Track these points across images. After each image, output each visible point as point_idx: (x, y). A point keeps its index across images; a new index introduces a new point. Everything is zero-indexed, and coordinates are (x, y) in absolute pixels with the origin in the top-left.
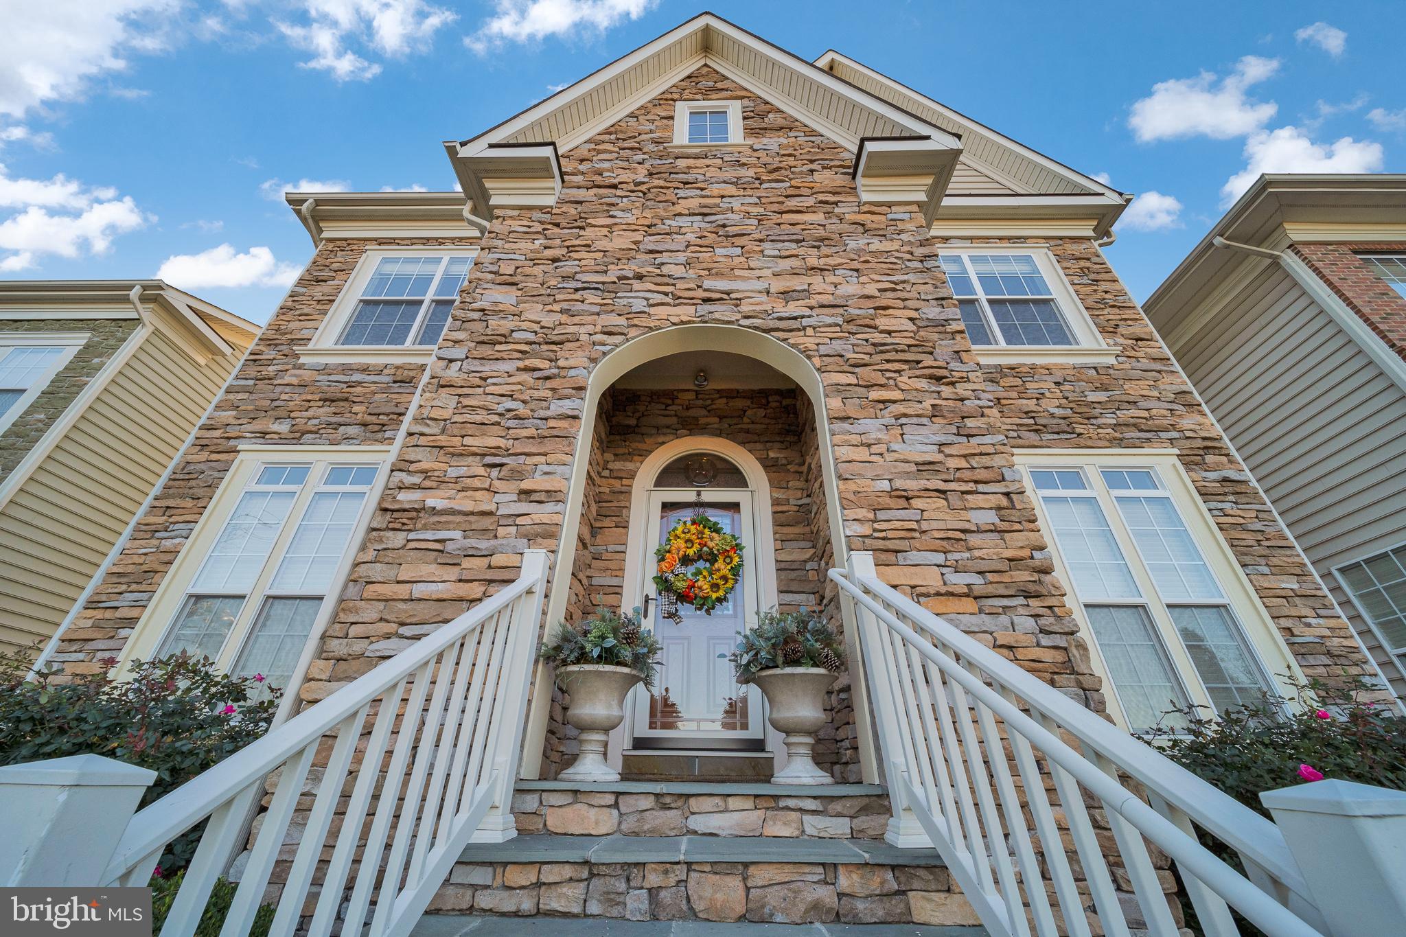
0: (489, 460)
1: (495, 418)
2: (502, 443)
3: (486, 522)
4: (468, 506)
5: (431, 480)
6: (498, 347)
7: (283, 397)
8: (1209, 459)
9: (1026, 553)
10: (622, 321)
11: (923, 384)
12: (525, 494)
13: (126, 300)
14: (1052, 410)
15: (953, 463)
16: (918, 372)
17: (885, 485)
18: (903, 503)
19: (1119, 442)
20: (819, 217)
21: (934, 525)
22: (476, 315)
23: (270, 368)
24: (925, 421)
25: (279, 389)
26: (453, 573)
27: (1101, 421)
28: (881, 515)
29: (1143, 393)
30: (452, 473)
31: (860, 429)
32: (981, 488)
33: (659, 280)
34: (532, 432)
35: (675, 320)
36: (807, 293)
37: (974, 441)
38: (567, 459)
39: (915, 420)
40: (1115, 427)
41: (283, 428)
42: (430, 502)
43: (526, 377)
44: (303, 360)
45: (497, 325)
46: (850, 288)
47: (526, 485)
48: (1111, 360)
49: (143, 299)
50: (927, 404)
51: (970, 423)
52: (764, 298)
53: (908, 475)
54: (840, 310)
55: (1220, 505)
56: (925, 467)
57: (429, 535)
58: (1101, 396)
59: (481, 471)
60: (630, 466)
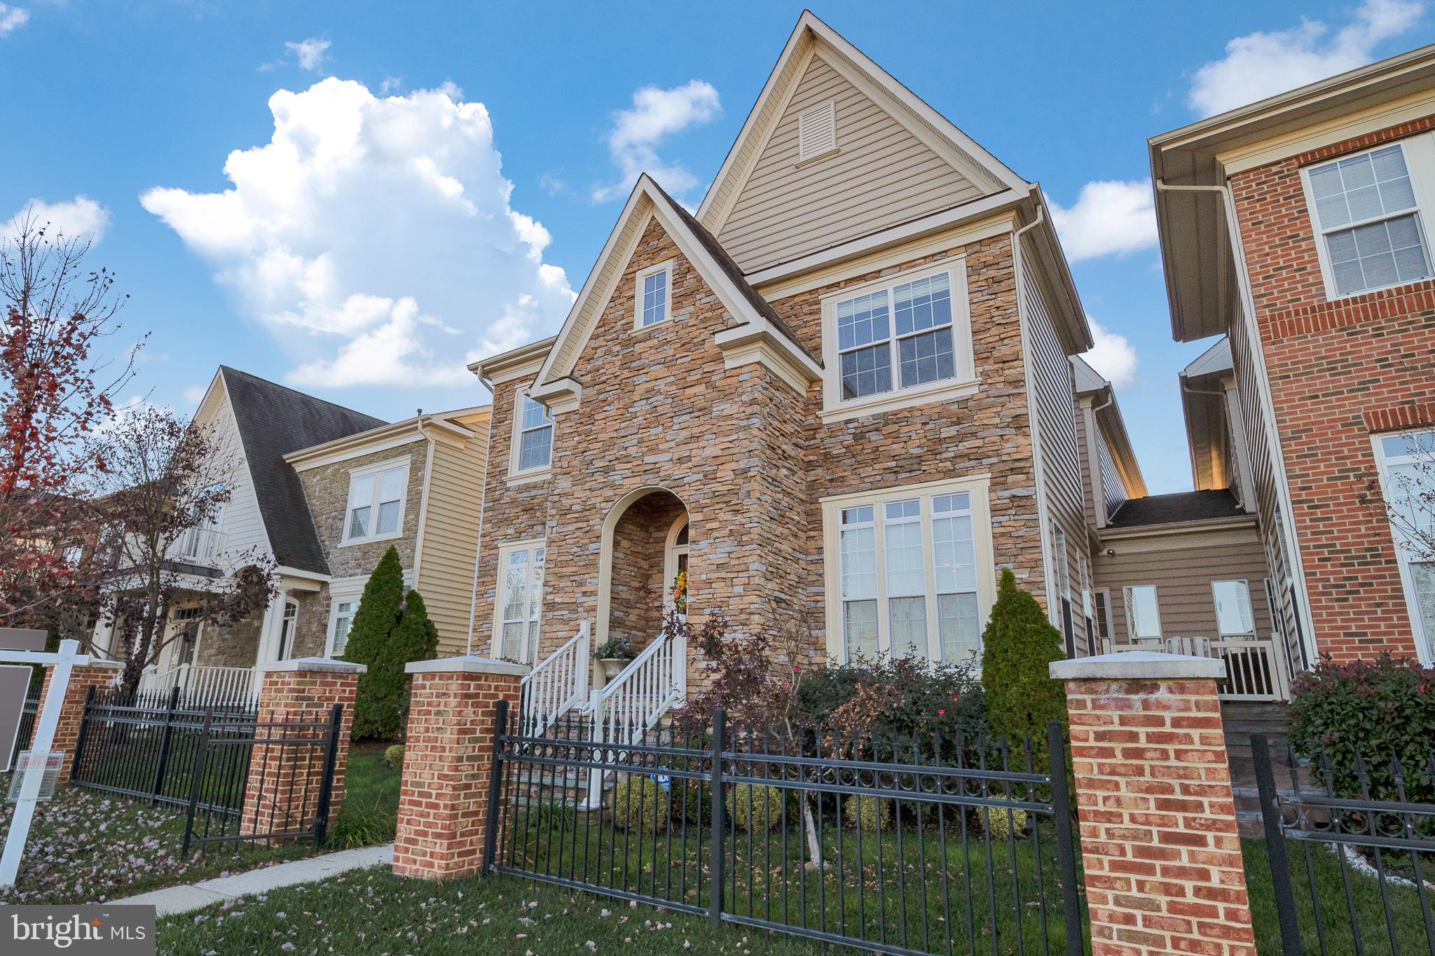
0: (572, 578)
1: (571, 557)
2: (574, 569)
3: (574, 607)
4: (567, 600)
5: (556, 590)
6: (568, 516)
7: (507, 511)
8: (1011, 479)
9: (747, 606)
10: (611, 493)
11: (729, 516)
12: (584, 593)
13: (416, 428)
14: (912, 451)
15: (733, 562)
16: (728, 509)
17: (704, 577)
18: (708, 585)
19: (951, 473)
20: (701, 389)
21: (718, 595)
22: (556, 498)
23: (497, 493)
24: (726, 539)
25: (504, 507)
26: (567, 628)
27: (945, 455)
28: (701, 592)
29: (985, 422)
30: (562, 585)
31: (699, 547)
32: (740, 575)
33: (625, 460)
34: (584, 563)
35: (632, 487)
36: (689, 458)
37: (744, 548)
38: (596, 575)
39: (722, 539)
40: (951, 460)
41: (511, 531)
42: (557, 600)
43: (578, 533)
44: (509, 485)
45: (566, 502)
46: (710, 452)
47: (584, 589)
48: (975, 390)
49: (424, 426)
50: (726, 532)
51: (745, 538)
52: (670, 465)
53: (713, 571)
54: (702, 468)
55: (1001, 519)
56: (720, 566)
57: (558, 613)
58: (952, 431)
59: (569, 584)
60: (662, 534)
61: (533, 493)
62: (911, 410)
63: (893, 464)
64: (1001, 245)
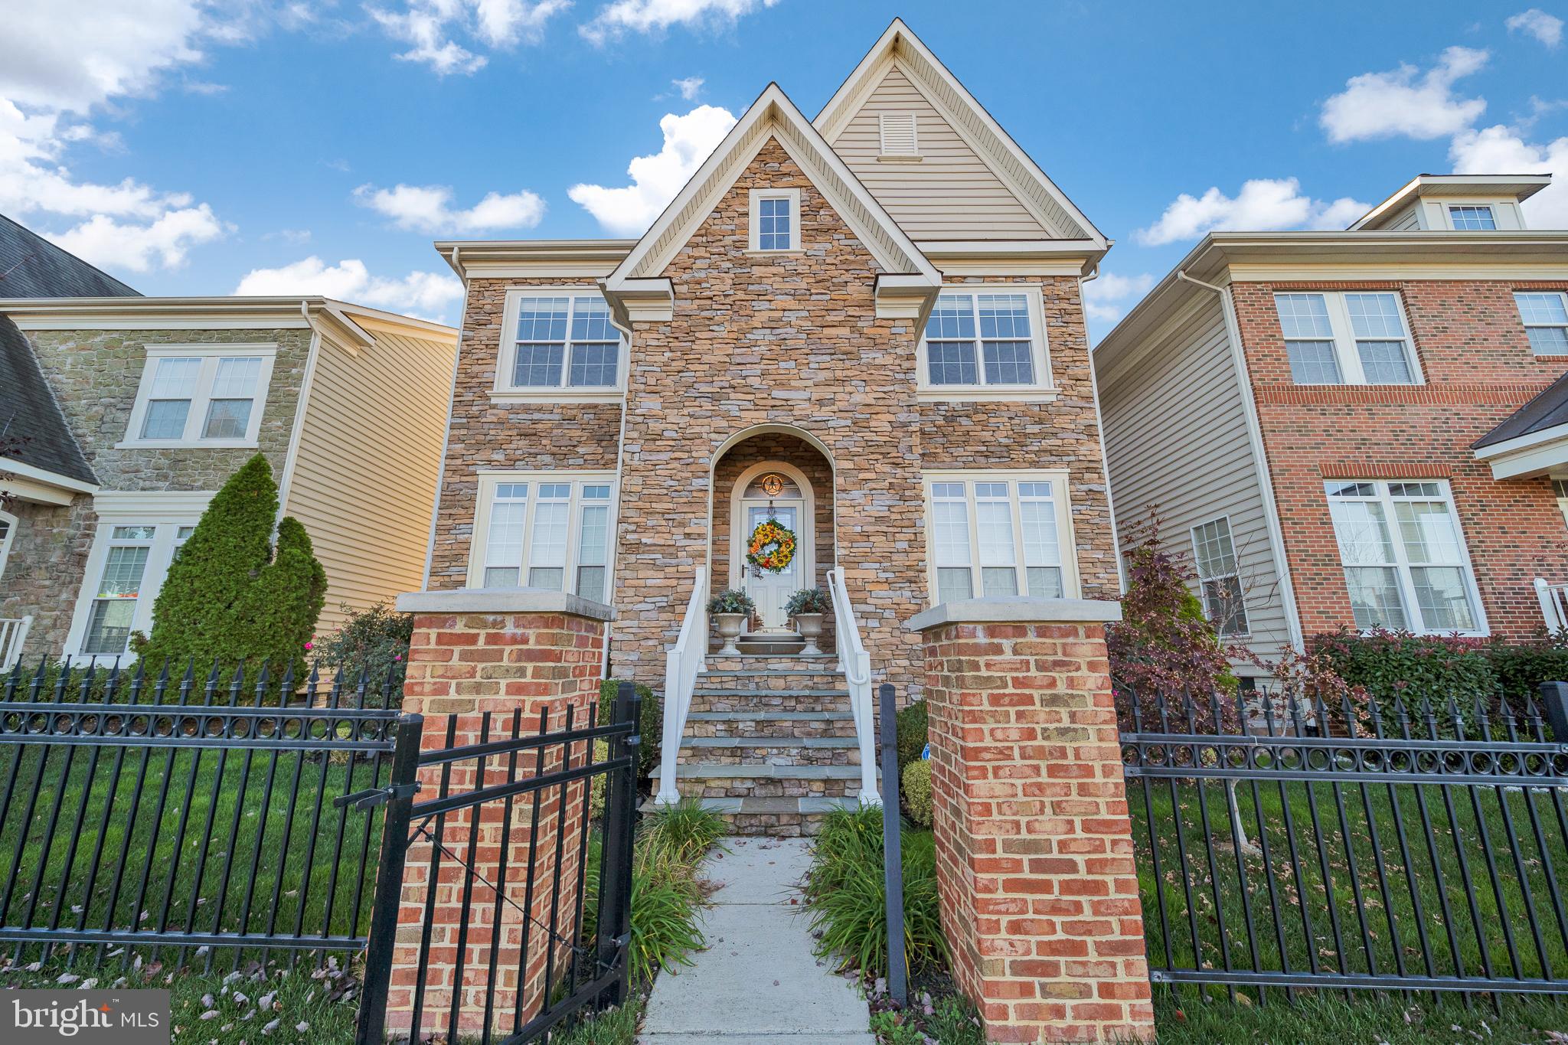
0: (667, 516)
1: (665, 491)
2: (671, 506)
3: (672, 550)
4: (662, 542)
5: (640, 528)
6: (658, 443)
7: (492, 432)
8: (1087, 476)
9: (915, 563)
10: (725, 424)
11: (887, 469)
12: (688, 536)
15: (893, 517)
16: (887, 461)
17: (858, 529)
18: (865, 539)
19: (1034, 464)
20: (844, 332)
21: (878, 550)
22: (640, 419)
23: (474, 408)
24: (884, 492)
25: (486, 426)
26: (661, 575)
27: (1030, 448)
28: (855, 545)
29: (1064, 426)
30: (650, 523)
31: (850, 497)
32: (904, 530)
33: (745, 390)
34: (685, 500)
35: (755, 421)
36: (832, 402)
37: (907, 503)
38: (705, 515)
39: (879, 492)
40: (1036, 453)
41: (499, 456)
42: (644, 540)
43: (675, 464)
44: (494, 401)
46: (858, 398)
47: (687, 530)
48: (1053, 398)
50: (886, 483)
51: (907, 493)
52: (807, 405)
53: (870, 524)
54: (850, 414)
55: (1079, 507)
56: (879, 520)
57: (646, 556)
58: (1036, 429)
59: (664, 523)
60: (728, 484)
61: (536, 416)
62: (998, 404)
63: (984, 448)
64: (1070, 285)
